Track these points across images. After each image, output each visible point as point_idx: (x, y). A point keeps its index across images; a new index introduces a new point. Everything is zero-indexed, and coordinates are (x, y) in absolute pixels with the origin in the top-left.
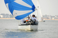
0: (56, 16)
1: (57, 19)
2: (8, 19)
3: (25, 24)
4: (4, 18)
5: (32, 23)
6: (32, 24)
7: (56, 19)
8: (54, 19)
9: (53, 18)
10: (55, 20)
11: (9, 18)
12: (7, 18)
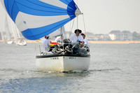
2: (127, 42)
4: (119, 40)
5: (68, 52)
11: (129, 40)
12: (125, 40)
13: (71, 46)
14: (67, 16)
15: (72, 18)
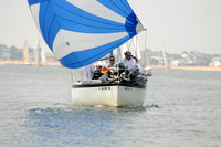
0: (184, 56)
1: (189, 65)
3: (99, 81)
5: (123, 81)
6: (124, 83)
7: (185, 65)
8: (179, 65)
9: (176, 62)
10: (183, 68)
13: (128, 72)
14: (126, 34)
15: (131, 36)
